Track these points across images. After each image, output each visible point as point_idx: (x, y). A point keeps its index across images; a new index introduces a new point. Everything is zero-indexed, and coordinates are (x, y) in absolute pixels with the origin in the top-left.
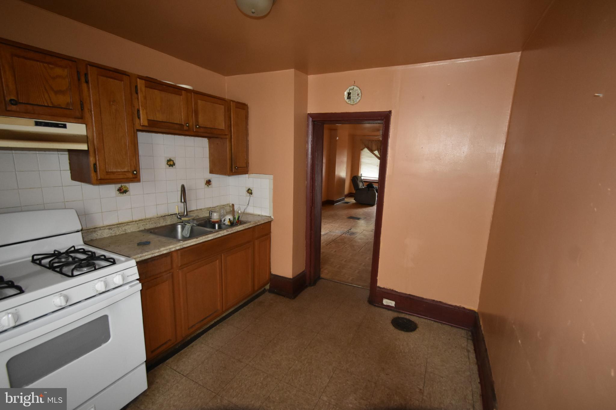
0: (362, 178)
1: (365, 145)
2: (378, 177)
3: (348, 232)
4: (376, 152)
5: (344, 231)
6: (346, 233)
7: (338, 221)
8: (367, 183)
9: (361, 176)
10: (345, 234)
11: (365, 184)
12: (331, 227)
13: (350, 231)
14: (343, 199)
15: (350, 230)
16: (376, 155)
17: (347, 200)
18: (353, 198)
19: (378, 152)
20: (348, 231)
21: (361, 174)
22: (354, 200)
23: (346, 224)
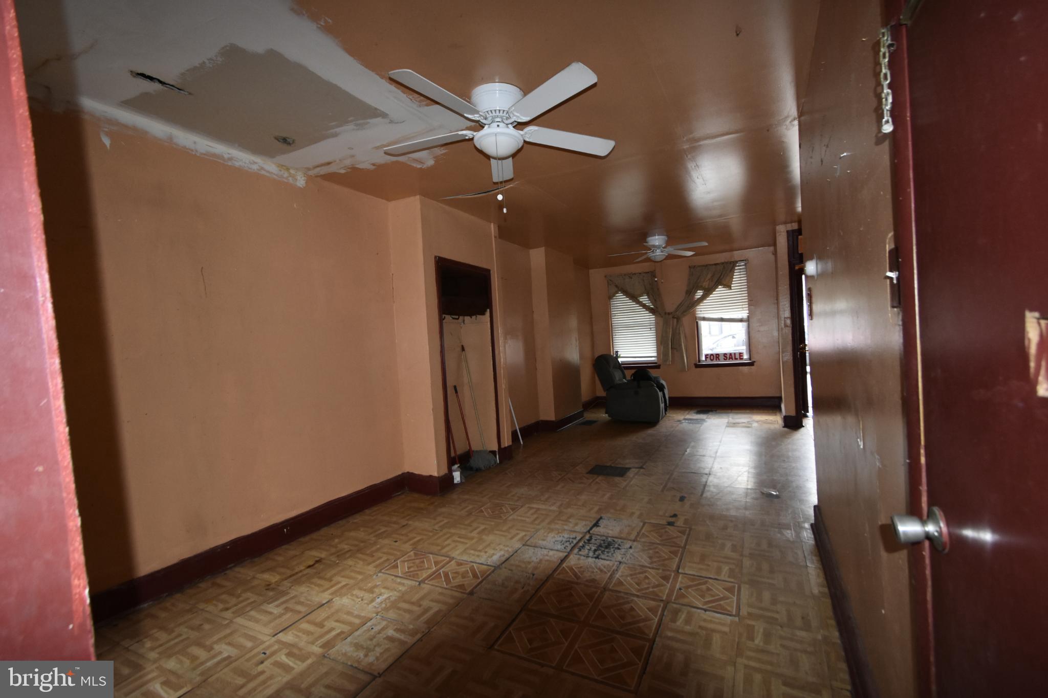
0: (620, 360)
1: (616, 286)
2: (655, 354)
3: (587, 537)
4: (644, 299)
5: (573, 535)
6: (581, 544)
7: (559, 487)
8: (633, 371)
9: (617, 357)
10: (576, 551)
11: (629, 374)
12: (535, 516)
13: (595, 530)
14: (580, 415)
15: (596, 525)
16: (644, 306)
17: (590, 416)
18: (604, 410)
19: (648, 298)
20: (589, 531)
21: (617, 352)
22: (606, 413)
23: (583, 497)
